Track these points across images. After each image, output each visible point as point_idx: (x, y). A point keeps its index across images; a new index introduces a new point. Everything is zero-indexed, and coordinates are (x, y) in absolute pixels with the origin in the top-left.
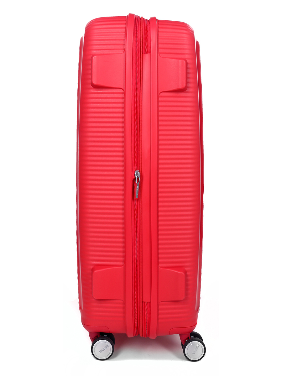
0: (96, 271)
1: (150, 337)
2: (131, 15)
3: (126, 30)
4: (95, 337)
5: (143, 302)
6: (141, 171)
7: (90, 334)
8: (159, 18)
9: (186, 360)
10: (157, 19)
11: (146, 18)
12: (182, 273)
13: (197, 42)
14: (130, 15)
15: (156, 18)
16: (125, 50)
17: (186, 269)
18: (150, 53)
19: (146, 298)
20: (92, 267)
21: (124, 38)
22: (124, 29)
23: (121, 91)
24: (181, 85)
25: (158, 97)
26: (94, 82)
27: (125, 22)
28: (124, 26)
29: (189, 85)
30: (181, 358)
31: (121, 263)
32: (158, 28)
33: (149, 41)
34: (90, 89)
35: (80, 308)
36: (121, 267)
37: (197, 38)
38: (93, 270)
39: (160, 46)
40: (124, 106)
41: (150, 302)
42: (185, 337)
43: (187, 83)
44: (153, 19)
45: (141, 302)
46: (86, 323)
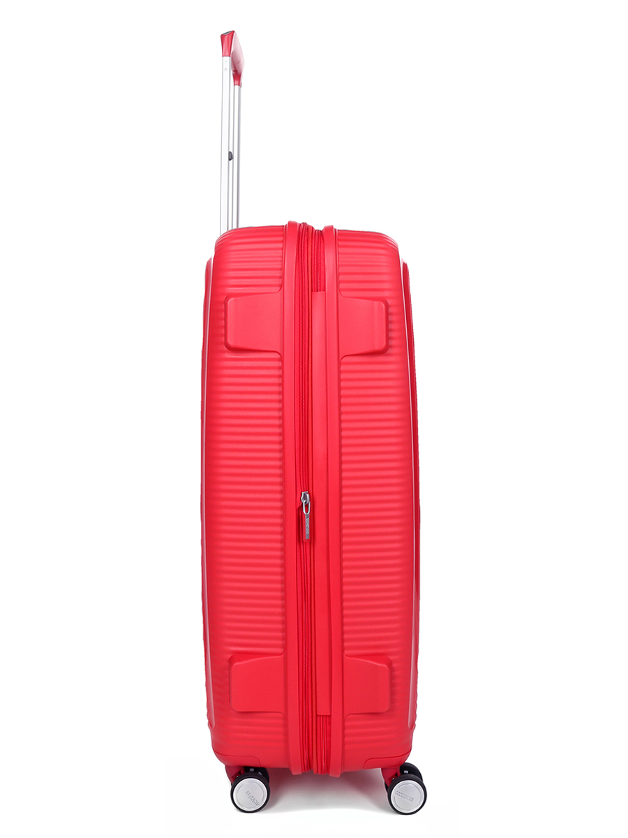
0: (237, 664)
1: (331, 775)
2: (292, 225)
3: (284, 253)
4: (237, 774)
5: (317, 716)
6: (311, 492)
7: (228, 769)
8: (338, 226)
9: (393, 812)
10: (335, 230)
11: (316, 228)
12: (385, 666)
13: (405, 266)
14: (290, 223)
15: (335, 227)
16: (281, 286)
17: (391, 658)
18: (324, 290)
19: (323, 709)
20: (229, 656)
21: (280, 267)
22: (281, 251)
23: (277, 356)
24: (379, 344)
25: (339, 364)
26: (231, 342)
27: (281, 239)
28: (280, 245)
29: (392, 343)
30: (383, 808)
31: (280, 650)
32: (336, 246)
33: (322, 271)
34: (224, 352)
35: (210, 724)
36: (280, 656)
37: (404, 257)
38: (231, 661)
39: (342, 278)
40: (280, 382)
41: (331, 716)
42: (391, 773)
43: (388, 338)
44: (329, 229)
45: (314, 715)
46: (220, 750)
